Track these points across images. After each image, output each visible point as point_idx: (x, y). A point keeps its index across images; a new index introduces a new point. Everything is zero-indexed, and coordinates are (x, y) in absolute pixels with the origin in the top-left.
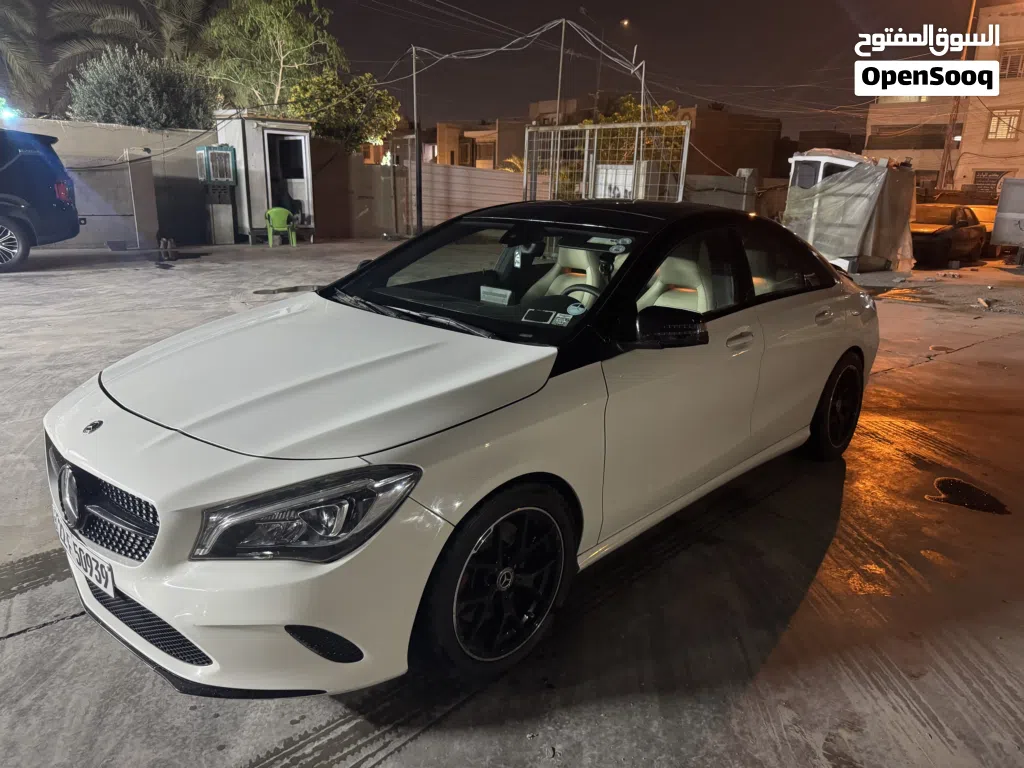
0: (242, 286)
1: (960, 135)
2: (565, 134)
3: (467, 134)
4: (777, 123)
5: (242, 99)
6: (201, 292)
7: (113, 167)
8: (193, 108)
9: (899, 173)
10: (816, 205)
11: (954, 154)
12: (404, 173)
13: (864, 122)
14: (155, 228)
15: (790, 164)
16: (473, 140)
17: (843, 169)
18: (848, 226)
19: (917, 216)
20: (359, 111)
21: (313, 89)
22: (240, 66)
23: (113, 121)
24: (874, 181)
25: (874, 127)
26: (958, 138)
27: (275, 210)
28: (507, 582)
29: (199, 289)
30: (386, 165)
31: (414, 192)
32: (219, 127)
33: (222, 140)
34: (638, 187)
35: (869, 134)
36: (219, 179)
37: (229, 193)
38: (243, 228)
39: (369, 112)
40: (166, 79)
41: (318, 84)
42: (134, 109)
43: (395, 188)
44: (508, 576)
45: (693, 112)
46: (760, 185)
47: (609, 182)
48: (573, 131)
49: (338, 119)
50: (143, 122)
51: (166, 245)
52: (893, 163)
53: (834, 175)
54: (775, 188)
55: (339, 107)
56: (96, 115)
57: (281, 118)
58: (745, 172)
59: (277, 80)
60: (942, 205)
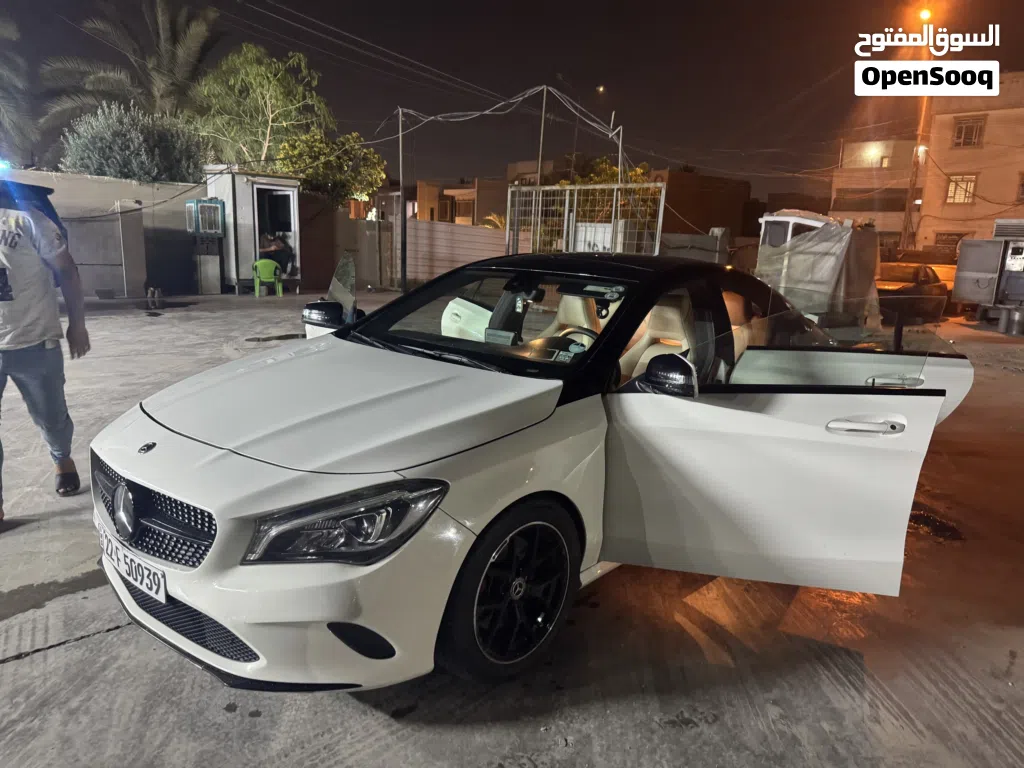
0: (232, 334)
1: (920, 198)
2: (546, 194)
3: (447, 192)
4: (746, 185)
5: (230, 154)
6: (193, 339)
7: (103, 219)
8: (183, 162)
9: (863, 233)
10: (786, 262)
11: (915, 217)
12: (389, 228)
13: (830, 185)
14: (143, 276)
15: (760, 225)
16: (453, 198)
17: (811, 229)
18: (816, 283)
19: (882, 274)
20: (346, 169)
21: (301, 146)
22: (228, 123)
23: (104, 174)
24: (840, 240)
25: (839, 191)
26: (919, 202)
27: (264, 261)
28: (519, 592)
29: (191, 336)
30: (371, 221)
31: (399, 246)
32: (208, 182)
33: (211, 194)
34: (616, 244)
35: (834, 196)
36: (209, 231)
37: (217, 245)
38: (230, 280)
39: (355, 170)
40: (158, 136)
41: (306, 142)
42: (126, 163)
43: (380, 243)
44: (521, 586)
45: (665, 173)
46: (732, 243)
47: (588, 239)
48: (554, 191)
49: (326, 176)
50: (135, 175)
51: (153, 293)
52: (857, 224)
53: (803, 235)
54: (747, 246)
55: (327, 164)
56: (88, 167)
57: (271, 174)
58: (717, 231)
59: (265, 139)
60: (904, 265)
